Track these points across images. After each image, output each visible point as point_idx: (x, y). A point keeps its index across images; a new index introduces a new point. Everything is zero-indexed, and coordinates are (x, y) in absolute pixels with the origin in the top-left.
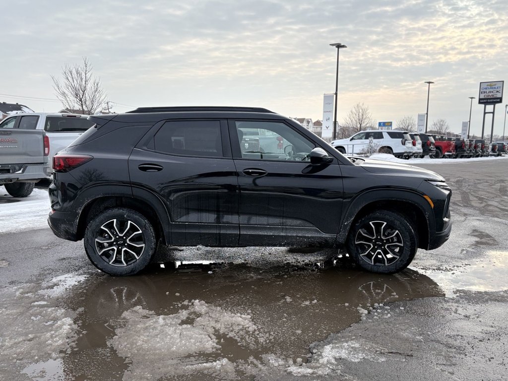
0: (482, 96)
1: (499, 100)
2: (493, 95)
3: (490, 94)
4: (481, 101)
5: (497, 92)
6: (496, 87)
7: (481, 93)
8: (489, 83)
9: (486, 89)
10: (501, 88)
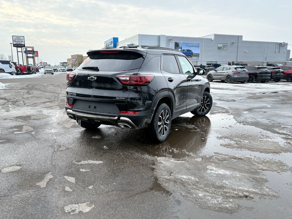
0: (15, 43)
1: (23, 46)
2: (20, 43)
3: (19, 42)
4: (15, 45)
5: (22, 41)
6: (21, 39)
7: (13, 41)
8: (17, 37)
9: (16, 39)
10: (24, 40)
